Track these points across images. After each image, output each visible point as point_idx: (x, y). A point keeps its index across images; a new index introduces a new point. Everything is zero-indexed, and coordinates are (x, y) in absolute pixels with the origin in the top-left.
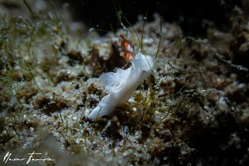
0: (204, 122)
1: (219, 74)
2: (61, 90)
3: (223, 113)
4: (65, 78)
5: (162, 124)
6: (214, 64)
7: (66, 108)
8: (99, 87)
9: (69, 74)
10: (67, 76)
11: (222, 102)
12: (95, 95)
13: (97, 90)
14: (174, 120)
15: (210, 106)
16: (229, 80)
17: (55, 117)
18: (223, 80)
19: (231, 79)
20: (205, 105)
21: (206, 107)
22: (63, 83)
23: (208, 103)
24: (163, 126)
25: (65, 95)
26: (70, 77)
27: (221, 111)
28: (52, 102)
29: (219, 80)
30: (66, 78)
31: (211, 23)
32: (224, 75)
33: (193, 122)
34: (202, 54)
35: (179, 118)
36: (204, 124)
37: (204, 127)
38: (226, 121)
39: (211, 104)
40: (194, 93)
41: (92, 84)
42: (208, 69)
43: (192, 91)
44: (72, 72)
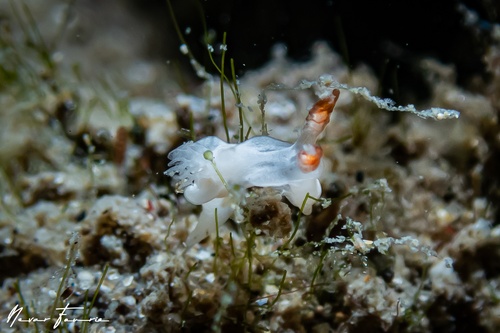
0: (383, 317)
1: (448, 198)
2: (34, 223)
4: (49, 193)
5: (279, 318)
6: (438, 173)
7: (41, 270)
8: (124, 218)
9: (61, 185)
10: (54, 190)
11: (442, 270)
12: (113, 238)
13: (118, 226)
14: (310, 309)
15: (411, 279)
17: (10, 289)
18: (454, 216)
19: (474, 212)
20: (396, 274)
21: (398, 281)
22: (43, 207)
23: (406, 271)
24: (279, 323)
25: (43, 237)
26: (61, 191)
27: (437, 292)
28: (10, 253)
29: (443, 214)
30: (51, 195)
31: (447, 71)
32: (460, 202)
33: (356, 314)
34: (411, 147)
35: (328, 306)
36: (386, 323)
37: (386, 330)
38: (452, 318)
39: (416, 273)
40: (347, 246)
41: (106, 212)
42: (421, 185)
43: (340, 241)
44: (69, 179)
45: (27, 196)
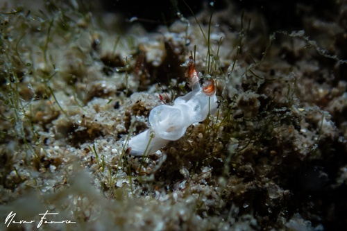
0: (301, 152)
1: (321, 81)
2: (94, 111)
3: (328, 138)
4: (98, 93)
7: (101, 137)
8: (148, 105)
9: (105, 88)
10: (102, 91)
11: (326, 124)
12: (143, 116)
13: (145, 110)
14: (257, 150)
15: (309, 128)
16: (335, 90)
17: (85, 149)
18: (327, 92)
19: (339, 89)
20: (302, 127)
21: (303, 130)
22: (96, 101)
23: (307, 124)
24: (242, 159)
25: (99, 119)
26: (105, 91)
27: (326, 135)
28: (82, 129)
29: (321, 91)
30: (100, 94)
31: (308, 9)
32: (328, 83)
33: (286, 152)
34: (296, 53)
35: (265, 148)
36: (302, 155)
37: (302, 159)
38: (333, 150)
39: (311, 126)
40: (287, 113)
41: (138, 102)
42: (306, 75)
43: (284, 110)
44: (108, 84)
45: (84, 95)
